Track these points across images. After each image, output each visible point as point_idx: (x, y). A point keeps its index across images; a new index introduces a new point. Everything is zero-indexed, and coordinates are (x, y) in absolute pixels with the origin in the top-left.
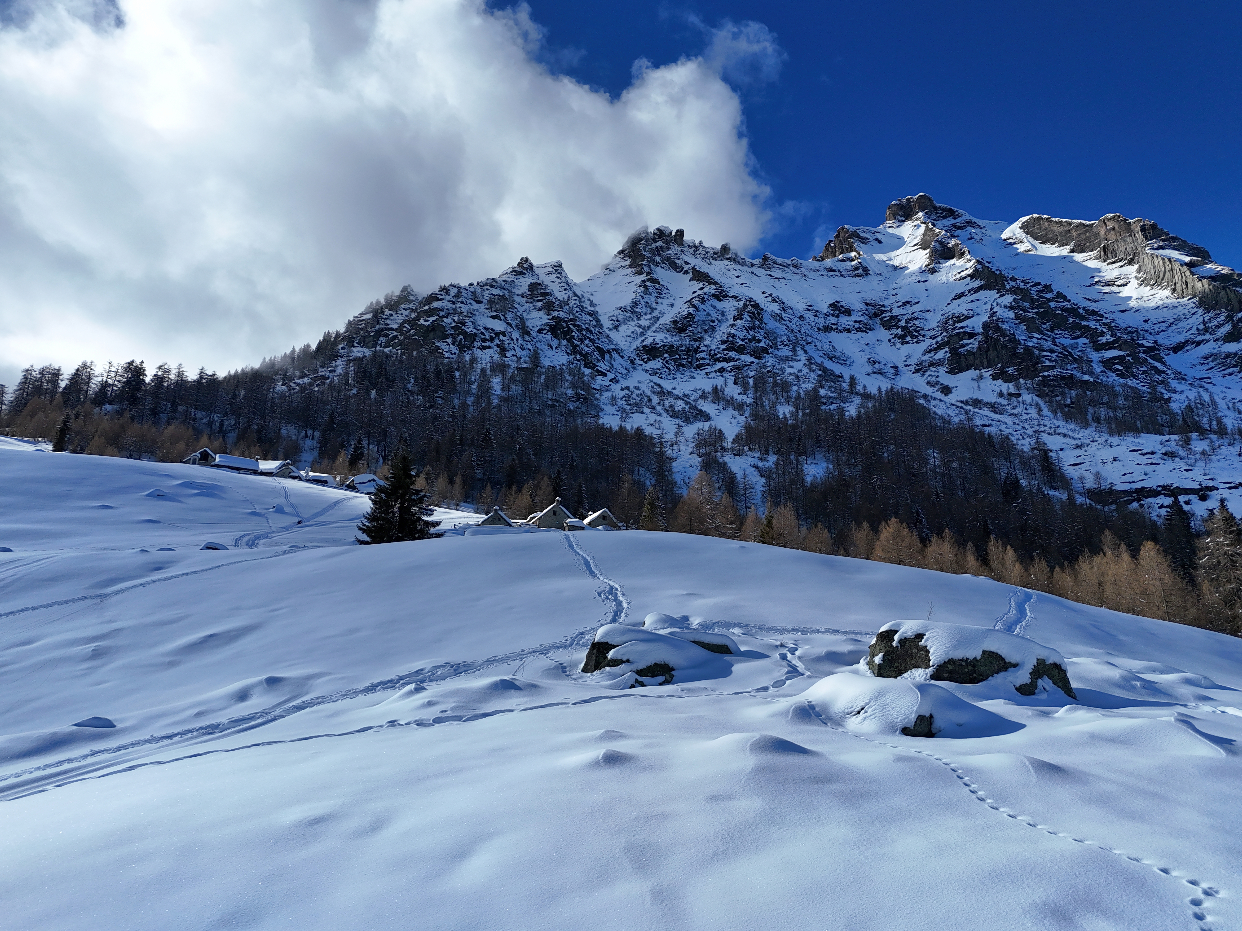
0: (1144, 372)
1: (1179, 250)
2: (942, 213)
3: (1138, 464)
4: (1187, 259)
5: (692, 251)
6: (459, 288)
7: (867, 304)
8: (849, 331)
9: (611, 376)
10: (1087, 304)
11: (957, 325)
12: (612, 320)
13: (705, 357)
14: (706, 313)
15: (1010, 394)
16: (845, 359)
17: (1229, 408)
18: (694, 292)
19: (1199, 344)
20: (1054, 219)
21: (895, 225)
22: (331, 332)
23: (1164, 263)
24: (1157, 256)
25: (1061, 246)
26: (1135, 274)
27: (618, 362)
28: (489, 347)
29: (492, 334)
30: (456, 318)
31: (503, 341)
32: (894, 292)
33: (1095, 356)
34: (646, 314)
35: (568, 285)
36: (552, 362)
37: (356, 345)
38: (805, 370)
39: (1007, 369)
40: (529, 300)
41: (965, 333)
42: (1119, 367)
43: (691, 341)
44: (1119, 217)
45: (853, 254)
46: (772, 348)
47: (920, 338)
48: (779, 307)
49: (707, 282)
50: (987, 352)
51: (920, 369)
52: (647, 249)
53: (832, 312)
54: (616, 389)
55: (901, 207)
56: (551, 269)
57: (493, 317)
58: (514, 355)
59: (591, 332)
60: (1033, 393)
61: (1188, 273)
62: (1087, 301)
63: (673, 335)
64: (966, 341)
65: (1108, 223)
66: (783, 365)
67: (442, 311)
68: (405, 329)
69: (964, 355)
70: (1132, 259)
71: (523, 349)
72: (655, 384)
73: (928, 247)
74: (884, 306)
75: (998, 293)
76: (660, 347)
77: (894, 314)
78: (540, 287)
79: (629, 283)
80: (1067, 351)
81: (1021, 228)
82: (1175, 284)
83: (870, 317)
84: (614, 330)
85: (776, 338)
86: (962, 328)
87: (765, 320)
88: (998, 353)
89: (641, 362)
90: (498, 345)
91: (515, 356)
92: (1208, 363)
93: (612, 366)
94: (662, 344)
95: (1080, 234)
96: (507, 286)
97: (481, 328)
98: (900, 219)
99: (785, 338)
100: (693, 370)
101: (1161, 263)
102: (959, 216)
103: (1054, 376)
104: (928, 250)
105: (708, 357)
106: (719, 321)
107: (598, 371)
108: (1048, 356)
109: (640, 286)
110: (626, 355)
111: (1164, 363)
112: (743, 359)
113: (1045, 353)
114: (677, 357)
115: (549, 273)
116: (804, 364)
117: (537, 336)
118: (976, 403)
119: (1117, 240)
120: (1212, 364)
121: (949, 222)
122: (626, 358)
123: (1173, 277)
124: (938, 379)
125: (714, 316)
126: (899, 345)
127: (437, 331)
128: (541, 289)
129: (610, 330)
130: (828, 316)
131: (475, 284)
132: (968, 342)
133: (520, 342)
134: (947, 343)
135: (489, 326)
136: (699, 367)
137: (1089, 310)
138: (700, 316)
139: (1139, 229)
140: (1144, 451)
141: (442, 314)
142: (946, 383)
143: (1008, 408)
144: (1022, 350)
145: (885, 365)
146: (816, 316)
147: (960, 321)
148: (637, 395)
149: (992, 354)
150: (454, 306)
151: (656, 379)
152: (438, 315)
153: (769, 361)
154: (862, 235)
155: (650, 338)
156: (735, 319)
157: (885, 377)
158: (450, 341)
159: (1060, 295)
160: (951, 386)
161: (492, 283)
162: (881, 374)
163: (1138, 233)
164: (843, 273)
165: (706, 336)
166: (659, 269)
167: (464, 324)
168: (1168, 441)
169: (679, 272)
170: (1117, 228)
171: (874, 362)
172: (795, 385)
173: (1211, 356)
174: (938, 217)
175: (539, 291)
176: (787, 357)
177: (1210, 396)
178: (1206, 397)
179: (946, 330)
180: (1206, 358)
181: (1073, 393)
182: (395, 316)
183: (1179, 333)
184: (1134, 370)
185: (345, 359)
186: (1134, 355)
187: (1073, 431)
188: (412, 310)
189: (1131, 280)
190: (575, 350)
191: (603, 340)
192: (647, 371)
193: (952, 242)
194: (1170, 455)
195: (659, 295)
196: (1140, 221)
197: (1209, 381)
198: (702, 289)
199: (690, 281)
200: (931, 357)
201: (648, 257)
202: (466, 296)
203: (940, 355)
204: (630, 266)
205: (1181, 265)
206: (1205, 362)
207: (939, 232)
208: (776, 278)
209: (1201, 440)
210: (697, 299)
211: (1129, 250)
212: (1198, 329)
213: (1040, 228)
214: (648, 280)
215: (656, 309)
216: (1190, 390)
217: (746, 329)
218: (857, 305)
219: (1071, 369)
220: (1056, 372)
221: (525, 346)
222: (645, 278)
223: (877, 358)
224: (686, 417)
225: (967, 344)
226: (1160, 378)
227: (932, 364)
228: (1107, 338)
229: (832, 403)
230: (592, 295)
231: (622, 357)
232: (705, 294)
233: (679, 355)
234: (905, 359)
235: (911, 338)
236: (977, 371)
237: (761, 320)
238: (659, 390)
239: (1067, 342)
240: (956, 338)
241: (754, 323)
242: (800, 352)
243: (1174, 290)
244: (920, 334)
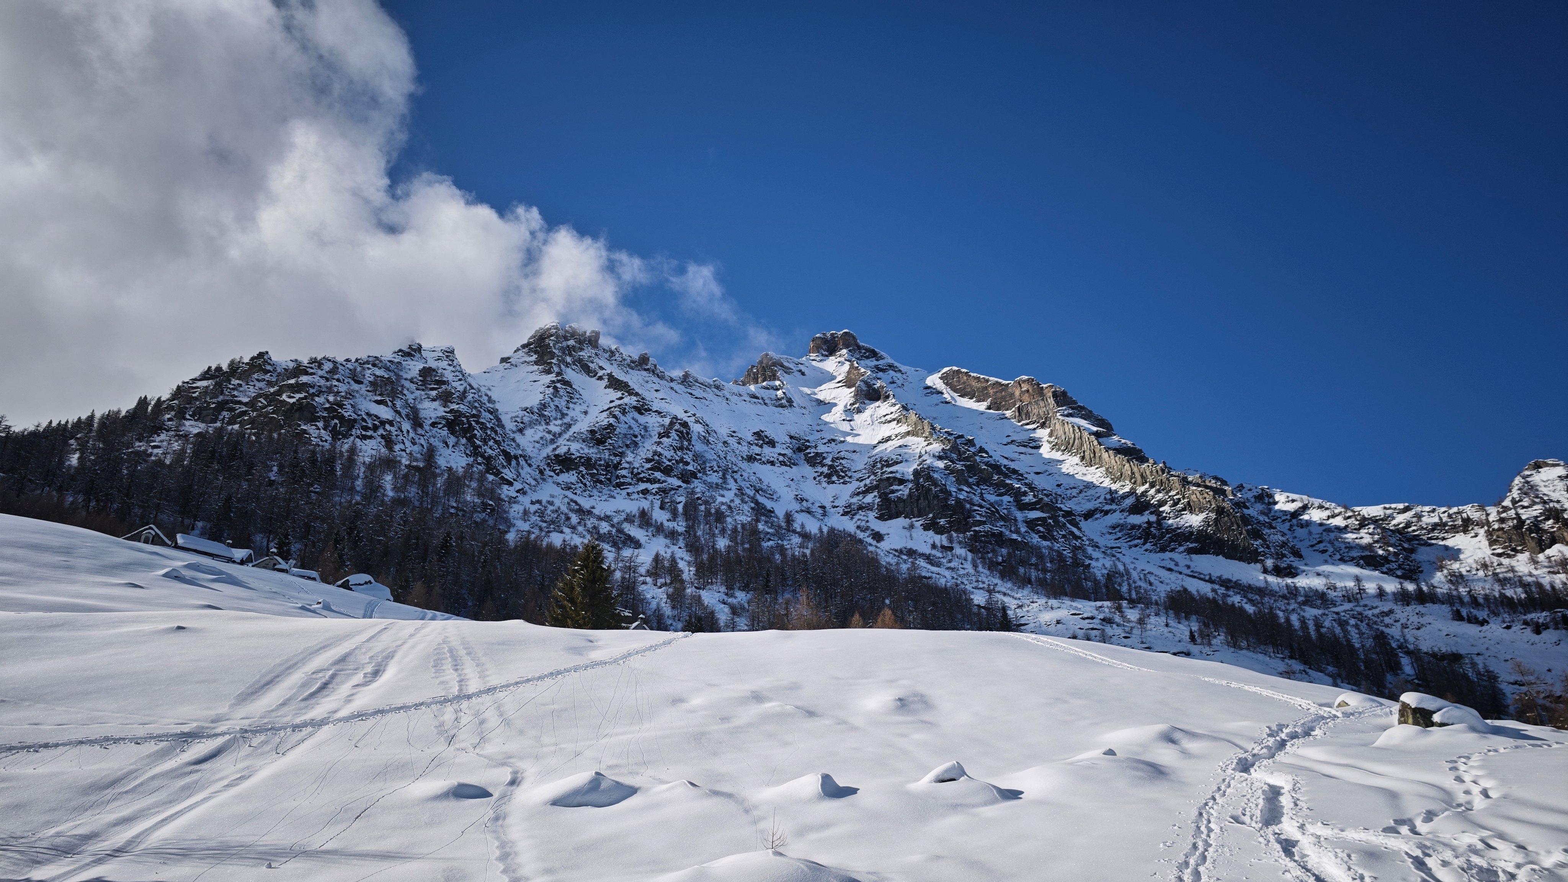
0: (1064, 536)
1: (1086, 420)
2: (865, 353)
3: (1080, 628)
4: (1095, 429)
5: (607, 355)
6: (335, 362)
7: (791, 437)
8: (773, 463)
9: (518, 486)
10: (1005, 462)
11: (885, 469)
12: (516, 421)
13: (627, 475)
14: (627, 426)
15: (943, 547)
16: (771, 493)
17: (1140, 579)
18: (612, 402)
19: (1106, 513)
20: (972, 374)
21: (818, 359)
22: (149, 398)
23: (1074, 430)
24: (1067, 423)
25: (978, 401)
26: (1046, 438)
27: (526, 471)
28: (371, 437)
29: (376, 422)
30: (331, 398)
31: (390, 431)
32: (818, 428)
33: (1019, 515)
34: (556, 419)
35: (463, 376)
36: (448, 462)
37: (188, 417)
38: (737, 501)
39: (939, 521)
40: (421, 387)
41: (895, 478)
42: (1041, 529)
43: (610, 455)
44: (1033, 380)
45: (777, 383)
46: (700, 472)
47: (847, 479)
48: (703, 430)
49: (627, 392)
50: (918, 500)
51: (849, 512)
52: (557, 347)
53: (756, 442)
54: (525, 500)
55: (824, 340)
56: (441, 354)
57: (378, 402)
58: (402, 450)
59: (496, 432)
60: (965, 548)
61: (1096, 443)
62: (1005, 460)
63: (589, 447)
64: (895, 487)
65: (1022, 385)
66: (714, 493)
67: (313, 387)
68: (260, 404)
69: (894, 501)
70: (1044, 423)
71: (414, 444)
72: (572, 500)
73: (853, 386)
74: (808, 441)
75: (925, 441)
76: (576, 459)
77: (819, 451)
78: (435, 373)
79: (535, 381)
80: (994, 508)
81: (941, 378)
82: (1084, 452)
83: (794, 451)
84: (518, 434)
85: (704, 463)
86: (891, 472)
87: (693, 443)
88: (929, 502)
89: (552, 474)
90: (382, 436)
91: (404, 451)
92: (1115, 533)
93: (519, 475)
94: (579, 455)
95: (997, 392)
96: (393, 367)
97: (363, 413)
98: (824, 353)
99: (715, 463)
100: (613, 488)
101: (1071, 430)
102: (882, 358)
103: (984, 531)
104: (854, 388)
105: (630, 475)
106: (642, 437)
107: (503, 478)
108: (978, 510)
109: (548, 387)
110: (535, 462)
111: (1079, 529)
112: (670, 482)
113: (976, 508)
114: (595, 471)
115: (439, 359)
116: (736, 494)
117: (431, 430)
118: (911, 553)
119: (1030, 403)
120: (1119, 535)
121: (872, 362)
122: (535, 466)
123: (1082, 445)
124: (868, 524)
125: (637, 430)
126: (824, 484)
127: (305, 411)
128: (435, 376)
129: (514, 432)
130: (752, 444)
131: (353, 360)
132: (899, 488)
133: (412, 434)
134: (876, 487)
135: (372, 412)
136: (619, 485)
137: (1010, 468)
138: (621, 429)
139: (1050, 394)
140: (1085, 615)
141: (312, 391)
142: (877, 529)
143: (944, 561)
144: (953, 502)
145: (813, 504)
146: (739, 443)
147: (889, 466)
148: (553, 511)
149: (923, 503)
150: (328, 384)
151: (569, 493)
152: (307, 392)
153: (698, 486)
154: (786, 364)
155: (562, 447)
156: (660, 436)
157: (814, 516)
158: (320, 424)
159: (982, 450)
160: (882, 532)
161: (375, 362)
162: (808, 512)
163: (1050, 398)
164: (766, 401)
165: (628, 452)
166: (569, 370)
167: (341, 406)
168: (1101, 607)
169: (591, 377)
170: (1030, 391)
171: (802, 500)
172: (728, 516)
173: (1119, 526)
174: (862, 356)
175: (434, 379)
176: (717, 484)
177: (1124, 565)
178: (1121, 568)
179: (875, 474)
180: (1114, 528)
181: (1004, 551)
182: (245, 387)
183: (1089, 500)
184: (1055, 533)
185: (173, 433)
186: (1054, 518)
187: (1012, 590)
188: (270, 384)
189: (1044, 443)
190: (475, 452)
191: (509, 443)
192: (558, 484)
193: (878, 384)
194: (1107, 621)
195: (571, 399)
196: (1051, 387)
197: (1120, 551)
198: (621, 398)
199: (605, 388)
200: (860, 500)
201: (558, 356)
202: (343, 372)
203: (869, 498)
204: (536, 363)
205: (1090, 434)
206: (1113, 531)
207: (865, 372)
208: (696, 398)
209: (1131, 608)
210: (617, 409)
211: (1042, 413)
212: (1105, 499)
213: (959, 381)
214: (559, 381)
215: (567, 415)
216: (1104, 558)
217: (674, 449)
218: (780, 435)
219: (999, 527)
220: (987, 527)
221: (417, 440)
222: (555, 379)
223: (805, 496)
224: (613, 542)
225: (897, 491)
226: (1077, 544)
227: (861, 508)
228: (1030, 498)
229: (770, 540)
230: (489, 389)
231: (530, 465)
232: (626, 405)
233: (597, 470)
234: (832, 499)
235: (838, 477)
236: (907, 520)
237: (689, 440)
238: (578, 507)
239: (993, 498)
240: (885, 483)
241: (682, 443)
242: (731, 481)
243: (1083, 458)
244: (846, 475)
